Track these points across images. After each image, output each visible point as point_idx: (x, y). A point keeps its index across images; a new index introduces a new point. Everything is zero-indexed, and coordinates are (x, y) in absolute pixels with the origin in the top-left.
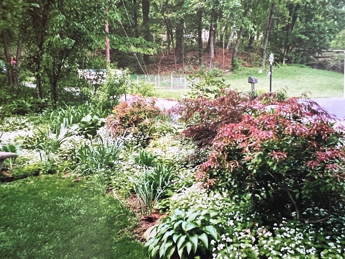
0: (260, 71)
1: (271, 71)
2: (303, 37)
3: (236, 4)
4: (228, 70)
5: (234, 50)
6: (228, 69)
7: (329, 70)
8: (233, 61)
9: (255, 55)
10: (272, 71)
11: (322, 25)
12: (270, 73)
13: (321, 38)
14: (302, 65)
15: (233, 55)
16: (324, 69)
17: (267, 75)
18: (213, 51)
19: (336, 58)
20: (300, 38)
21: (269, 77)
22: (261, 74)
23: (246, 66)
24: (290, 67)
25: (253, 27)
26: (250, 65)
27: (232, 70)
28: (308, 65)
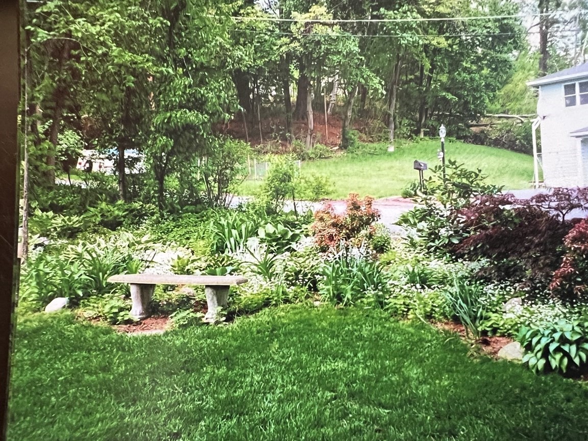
0: (391, 149)
1: (443, 151)
2: (450, 96)
3: (352, 49)
4: (337, 147)
5: (346, 117)
6: (336, 145)
7: (490, 145)
8: (344, 133)
9: (378, 123)
10: (445, 151)
11: (477, 78)
12: (442, 154)
13: (475, 99)
14: (451, 138)
15: (344, 124)
16: (482, 144)
17: (439, 157)
18: (311, 117)
19: (499, 127)
20: (444, 98)
21: (441, 159)
22: (394, 153)
23: (364, 141)
24: (434, 142)
25: (380, 83)
26: (371, 139)
27: (343, 147)
28: (459, 138)
